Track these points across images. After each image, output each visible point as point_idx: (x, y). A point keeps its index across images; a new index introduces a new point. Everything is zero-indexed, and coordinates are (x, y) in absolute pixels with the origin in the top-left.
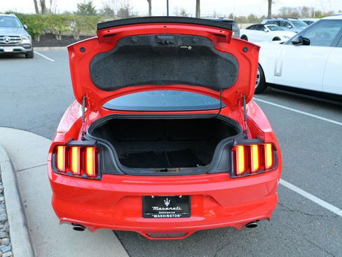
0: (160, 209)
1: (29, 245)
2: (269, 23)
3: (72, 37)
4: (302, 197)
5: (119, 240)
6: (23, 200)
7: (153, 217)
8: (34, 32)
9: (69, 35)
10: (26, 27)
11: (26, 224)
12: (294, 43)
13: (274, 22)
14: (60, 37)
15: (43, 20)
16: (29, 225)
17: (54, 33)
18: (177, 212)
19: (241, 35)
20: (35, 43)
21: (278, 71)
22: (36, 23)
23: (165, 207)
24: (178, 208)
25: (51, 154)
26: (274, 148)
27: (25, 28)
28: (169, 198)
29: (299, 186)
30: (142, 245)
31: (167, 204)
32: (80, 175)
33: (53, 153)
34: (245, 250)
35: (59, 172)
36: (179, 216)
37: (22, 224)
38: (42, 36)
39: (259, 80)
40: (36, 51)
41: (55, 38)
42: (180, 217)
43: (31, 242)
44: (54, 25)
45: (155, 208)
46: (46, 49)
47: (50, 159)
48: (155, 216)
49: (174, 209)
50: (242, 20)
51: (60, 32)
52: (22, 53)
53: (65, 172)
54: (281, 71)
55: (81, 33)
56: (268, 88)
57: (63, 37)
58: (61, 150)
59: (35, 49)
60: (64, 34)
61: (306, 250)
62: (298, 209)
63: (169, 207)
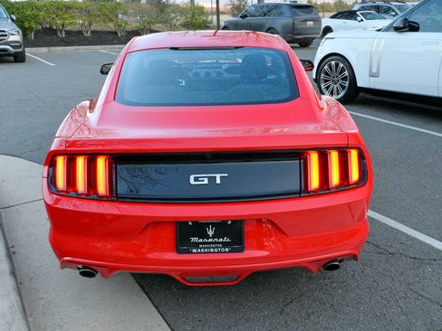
0: (201, 240)
1: (18, 298)
2: (363, 8)
3: (80, 32)
4: (407, 236)
5: (146, 293)
6: (10, 245)
7: (192, 253)
8: (27, 25)
9: (76, 29)
10: (14, 18)
11: (13, 273)
12: (397, 29)
13: (370, 8)
14: (64, 33)
15: (38, 9)
16: (18, 276)
17: (54, 27)
18: (225, 244)
19: (323, 27)
20: (27, 42)
21: (374, 70)
22: (28, 13)
23: (208, 237)
24: (226, 240)
25: (46, 168)
26: (361, 157)
27: (12, 19)
28: (214, 225)
29: (403, 222)
30: (178, 300)
31: (211, 233)
32: (88, 195)
33: (50, 166)
34: (324, 304)
35: (58, 193)
36: (227, 250)
37: (8, 273)
38: (37, 32)
39: (347, 84)
40: (29, 52)
41: (56, 34)
42: (229, 252)
43: (20, 295)
44: (54, 16)
45: (194, 239)
46: (44, 50)
47: (46, 175)
48: (194, 251)
49: (221, 240)
50: (325, 8)
51: (63, 25)
52: (10, 55)
53: (66, 192)
54: (378, 70)
55: (93, 28)
56: (362, 94)
57: (67, 32)
58: (61, 162)
59: (27, 49)
60: (69, 28)
61: (410, 303)
62: (401, 251)
63: (213, 237)
